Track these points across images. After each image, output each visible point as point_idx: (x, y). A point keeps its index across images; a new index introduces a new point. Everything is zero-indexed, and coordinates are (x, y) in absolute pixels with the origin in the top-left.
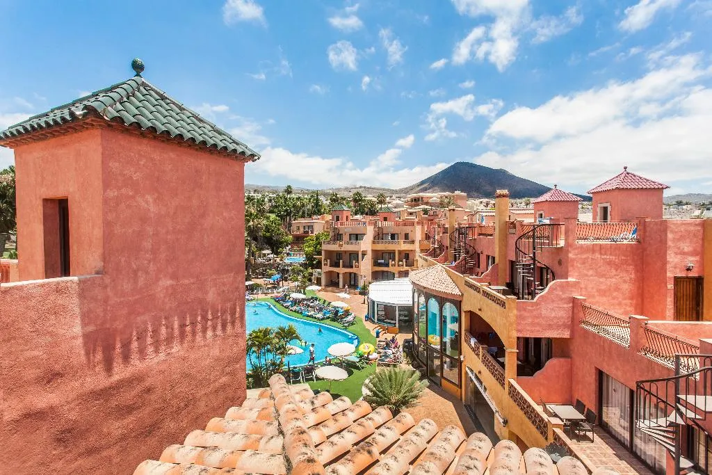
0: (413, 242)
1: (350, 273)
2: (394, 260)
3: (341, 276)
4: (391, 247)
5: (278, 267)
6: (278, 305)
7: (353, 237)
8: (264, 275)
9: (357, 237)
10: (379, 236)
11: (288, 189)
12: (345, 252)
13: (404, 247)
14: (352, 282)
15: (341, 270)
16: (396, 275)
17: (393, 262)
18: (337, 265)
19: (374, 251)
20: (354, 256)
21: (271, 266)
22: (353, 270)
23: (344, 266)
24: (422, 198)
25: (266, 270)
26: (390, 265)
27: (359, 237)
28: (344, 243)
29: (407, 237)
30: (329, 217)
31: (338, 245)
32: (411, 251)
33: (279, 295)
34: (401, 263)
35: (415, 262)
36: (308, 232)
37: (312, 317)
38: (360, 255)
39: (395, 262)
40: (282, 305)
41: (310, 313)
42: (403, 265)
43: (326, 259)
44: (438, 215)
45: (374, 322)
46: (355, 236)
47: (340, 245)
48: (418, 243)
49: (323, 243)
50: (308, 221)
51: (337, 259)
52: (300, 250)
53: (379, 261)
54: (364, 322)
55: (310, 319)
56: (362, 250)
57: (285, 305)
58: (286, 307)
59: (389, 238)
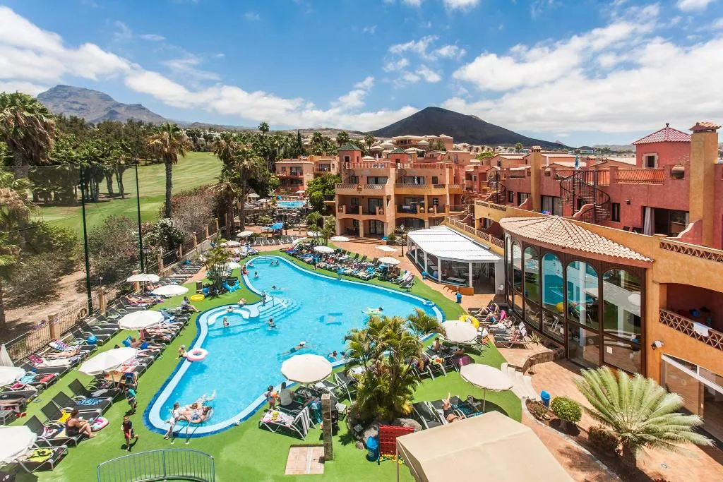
0: (443, 186)
1: (370, 221)
2: (423, 205)
3: (361, 224)
4: (418, 192)
5: (273, 213)
6: (295, 260)
7: (372, 181)
8: (256, 222)
9: (376, 180)
10: (402, 179)
11: (263, 127)
12: (363, 197)
13: (435, 192)
14: (375, 232)
15: (362, 218)
16: (427, 224)
17: (422, 208)
18: (356, 211)
19: (397, 196)
20: (379, 201)
21: (264, 212)
22: (377, 217)
23: (364, 213)
24: (409, 141)
25: (258, 216)
26: (419, 212)
27: (379, 180)
28: (363, 186)
29: (435, 181)
30: (319, 158)
31: (356, 189)
32: (442, 195)
33: (289, 246)
34: (431, 209)
35: (446, 208)
36: (296, 174)
37: (352, 276)
38: (385, 201)
39: (424, 207)
40: (302, 260)
41: (348, 271)
42: (433, 212)
43: (340, 205)
44: (436, 158)
45: (437, 282)
46: (374, 179)
47: (359, 189)
48: (447, 187)
49: (336, 186)
50: (295, 161)
51: (352, 204)
52: (289, 193)
53: (404, 207)
54: (422, 280)
55: (351, 278)
56: (387, 195)
57: (307, 260)
58: (308, 263)
59: (416, 182)
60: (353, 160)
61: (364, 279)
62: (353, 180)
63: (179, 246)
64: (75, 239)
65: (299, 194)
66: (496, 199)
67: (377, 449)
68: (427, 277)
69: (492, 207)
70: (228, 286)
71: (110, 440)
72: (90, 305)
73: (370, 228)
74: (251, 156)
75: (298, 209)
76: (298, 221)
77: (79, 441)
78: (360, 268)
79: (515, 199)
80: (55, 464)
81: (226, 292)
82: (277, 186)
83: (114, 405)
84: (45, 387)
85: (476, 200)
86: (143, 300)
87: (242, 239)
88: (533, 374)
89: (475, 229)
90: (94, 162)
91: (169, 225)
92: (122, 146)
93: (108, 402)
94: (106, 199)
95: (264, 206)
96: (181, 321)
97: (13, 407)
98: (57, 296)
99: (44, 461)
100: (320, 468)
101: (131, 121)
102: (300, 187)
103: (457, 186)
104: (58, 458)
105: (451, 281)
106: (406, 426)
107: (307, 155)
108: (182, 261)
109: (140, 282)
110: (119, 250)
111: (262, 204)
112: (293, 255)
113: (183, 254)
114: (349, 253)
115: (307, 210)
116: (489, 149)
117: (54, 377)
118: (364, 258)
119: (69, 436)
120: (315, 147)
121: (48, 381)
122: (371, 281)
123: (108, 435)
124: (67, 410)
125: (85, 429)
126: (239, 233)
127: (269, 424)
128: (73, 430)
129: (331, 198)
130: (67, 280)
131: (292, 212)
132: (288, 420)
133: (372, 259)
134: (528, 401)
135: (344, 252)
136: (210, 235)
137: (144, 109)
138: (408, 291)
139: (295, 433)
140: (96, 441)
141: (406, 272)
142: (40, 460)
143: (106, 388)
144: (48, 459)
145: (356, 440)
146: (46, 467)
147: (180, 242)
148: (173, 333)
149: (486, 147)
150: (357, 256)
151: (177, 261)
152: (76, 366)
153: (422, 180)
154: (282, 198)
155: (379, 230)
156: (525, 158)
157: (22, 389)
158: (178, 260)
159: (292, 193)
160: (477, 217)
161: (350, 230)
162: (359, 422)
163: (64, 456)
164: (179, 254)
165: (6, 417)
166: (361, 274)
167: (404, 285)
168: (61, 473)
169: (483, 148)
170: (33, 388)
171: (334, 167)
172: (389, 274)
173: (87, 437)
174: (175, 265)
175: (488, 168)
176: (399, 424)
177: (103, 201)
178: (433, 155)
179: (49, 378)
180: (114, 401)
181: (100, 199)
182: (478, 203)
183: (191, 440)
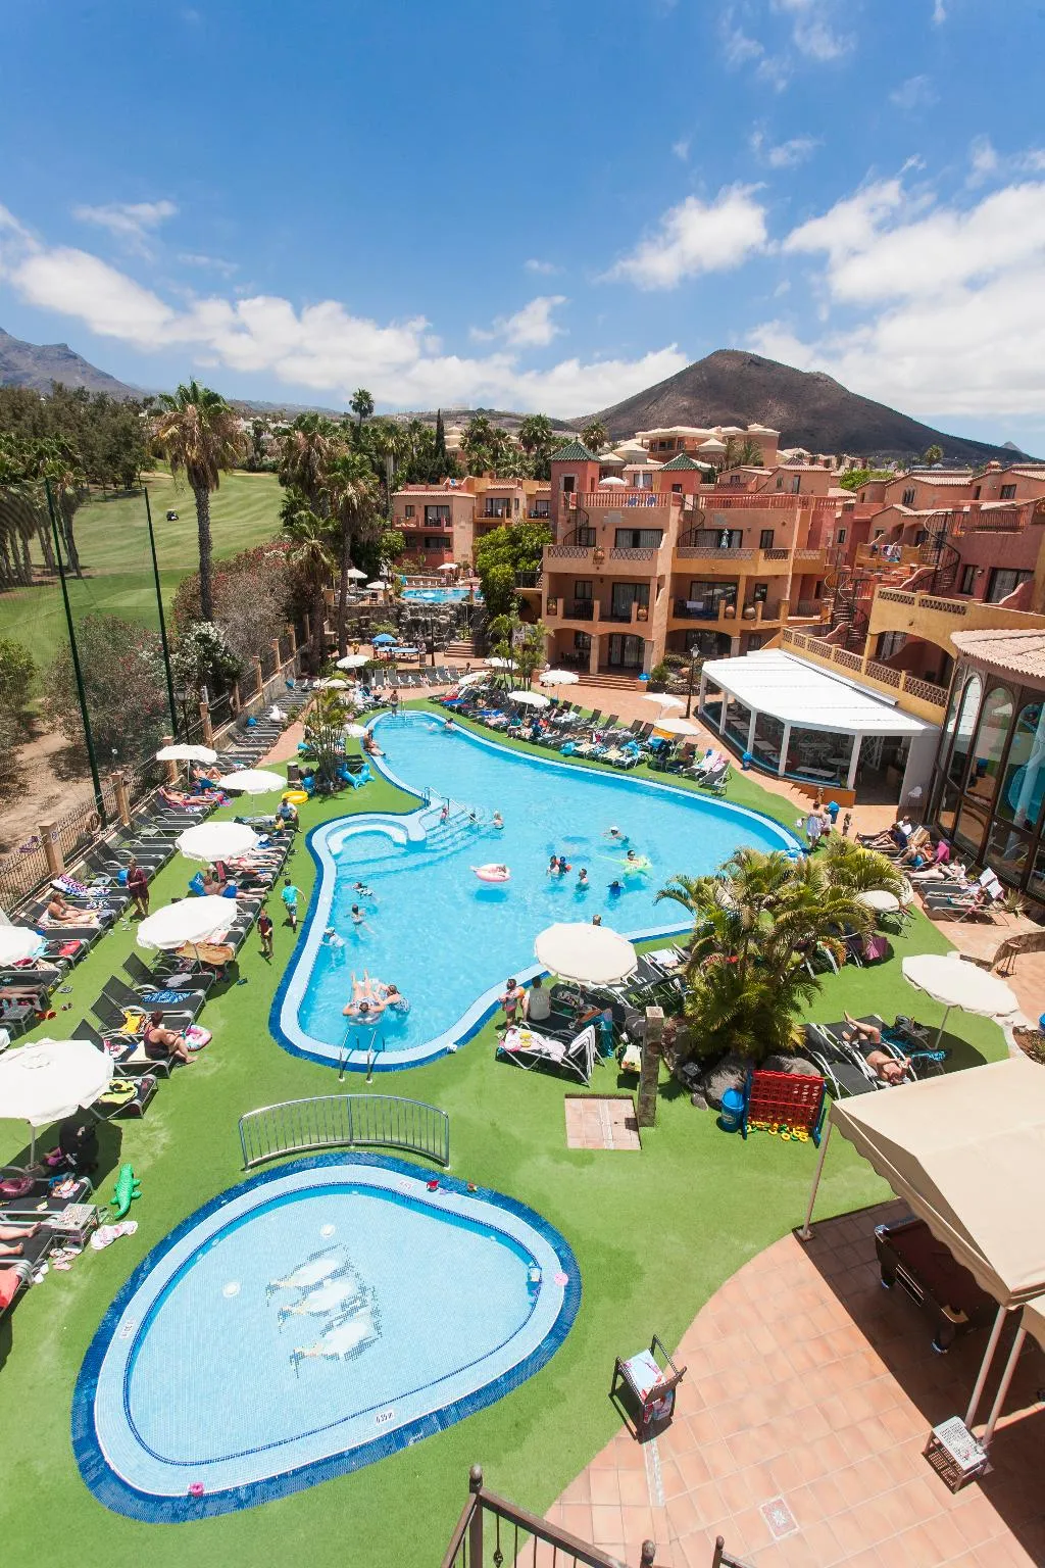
0: (784, 554)
1: (611, 635)
2: (733, 601)
3: (595, 643)
4: (726, 567)
5: (399, 616)
6: (467, 721)
7: (626, 539)
9: (637, 538)
10: (692, 535)
12: (602, 578)
13: (765, 568)
14: (622, 662)
15: (597, 629)
16: (735, 645)
17: (731, 608)
18: (585, 613)
19: (676, 577)
20: (639, 589)
21: (380, 613)
22: (632, 628)
23: (603, 618)
24: (681, 440)
25: (367, 622)
26: (721, 616)
27: (644, 537)
28: (607, 552)
29: (767, 541)
30: (486, 484)
31: (590, 559)
32: (777, 577)
33: (449, 690)
34: (751, 610)
35: (783, 608)
36: (438, 523)
37: (594, 759)
38: (653, 588)
39: (735, 607)
40: (481, 722)
41: (585, 748)
42: (754, 616)
43: (553, 597)
44: (745, 485)
45: (775, 776)
46: (630, 535)
47: (598, 560)
48: (791, 556)
49: (545, 551)
50: (436, 492)
51: (578, 596)
52: (421, 570)
53: (690, 605)
54: (744, 773)
55: (595, 764)
56: (659, 574)
57: (492, 722)
58: (495, 728)
59: (724, 543)
60: (582, 485)
61: (620, 766)
62: (583, 536)
63: (234, 686)
64: (29, 666)
65: (442, 572)
66: (929, 582)
67: (743, 1112)
68: (750, 765)
69: (924, 603)
70: (349, 775)
71: (224, 1068)
72: (101, 808)
73: (610, 654)
74: (361, 475)
75: (452, 607)
76: (452, 635)
77: (171, 1067)
78: (608, 742)
79: (980, 585)
80: (145, 1108)
81: (346, 787)
82: (398, 554)
83: (209, 1004)
84: (71, 965)
85: (878, 588)
86: (193, 799)
87: (348, 672)
88: (1008, 975)
89: (864, 658)
90: (12, 489)
91: (213, 637)
92: (62, 447)
93: (200, 998)
94: (46, 579)
95: (381, 598)
96: (281, 843)
97: (31, 1001)
98: (21, 786)
99: (126, 1103)
100: (630, 1140)
101: (60, 388)
102: (446, 556)
103: (813, 555)
104: (147, 1094)
105: (803, 774)
106: (795, 1071)
107: (458, 476)
108: (242, 718)
109: (179, 762)
110: (126, 694)
111: (374, 595)
112: (459, 711)
113: (242, 702)
114: (578, 709)
115: (471, 609)
116: (853, 464)
117: (81, 946)
118: (613, 720)
119: (154, 1058)
120: (475, 455)
121: (74, 954)
122: (635, 770)
123: (219, 1059)
124: (132, 1011)
125: (178, 1048)
126: (337, 659)
127: (517, 1053)
128: (159, 1049)
129: (531, 579)
130: (28, 753)
131: (437, 612)
132: (555, 1050)
133: (630, 725)
134: (1016, 1031)
135: (567, 706)
136: (282, 662)
137: (75, 357)
138: (716, 794)
139: (571, 1072)
140: (200, 1068)
141: (709, 754)
142: (119, 1099)
143: (188, 973)
144: (132, 1099)
145: (691, 1091)
146: (131, 1112)
147: (235, 675)
148: (275, 869)
149: (848, 459)
150: (596, 715)
151: (232, 720)
152: (110, 926)
153: (736, 537)
154: (410, 580)
155: (630, 659)
156: (976, 484)
157: (34, 966)
158: (233, 716)
159: (430, 568)
160: (874, 628)
161: (570, 656)
162: (693, 1057)
163: (154, 1092)
164: (235, 702)
165: (24, 1019)
166: (613, 754)
167: (708, 781)
168: (161, 1124)
169: (840, 462)
170: (50, 967)
171: (517, 508)
172: (670, 758)
173: (183, 1061)
174: (229, 727)
175: (877, 508)
176: (779, 1067)
177: (41, 583)
178: (738, 477)
179: (73, 948)
180: (209, 997)
181: (35, 579)
182: (883, 596)
183: (375, 1075)
